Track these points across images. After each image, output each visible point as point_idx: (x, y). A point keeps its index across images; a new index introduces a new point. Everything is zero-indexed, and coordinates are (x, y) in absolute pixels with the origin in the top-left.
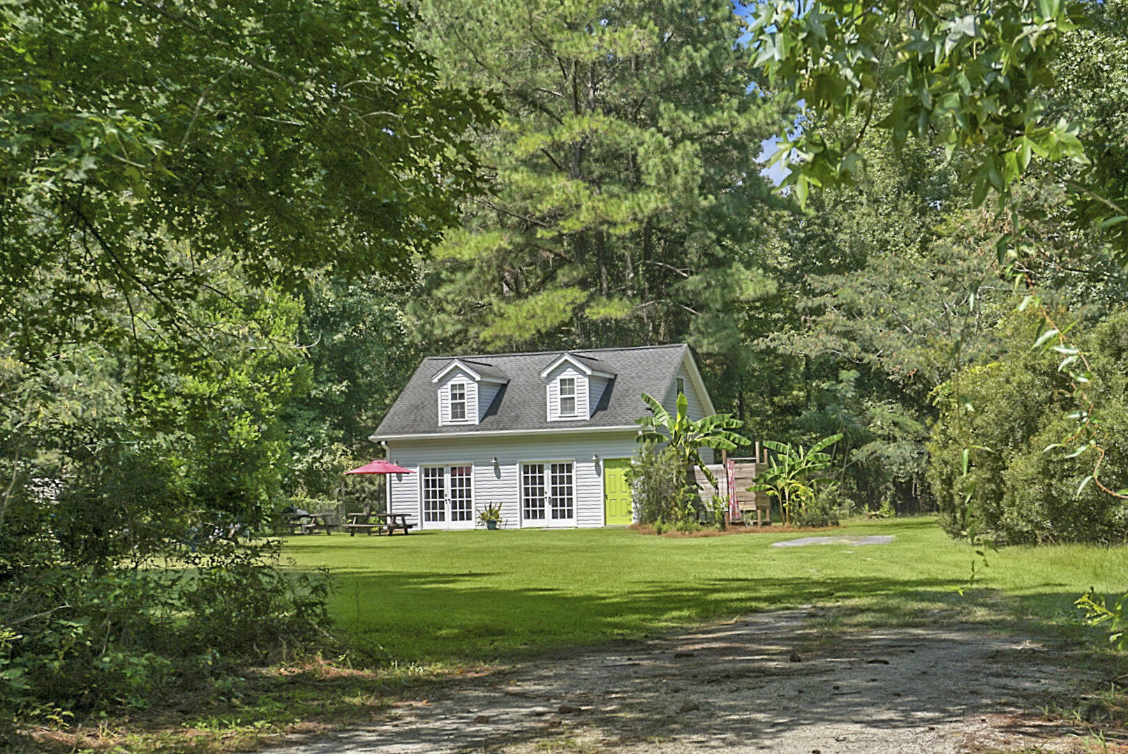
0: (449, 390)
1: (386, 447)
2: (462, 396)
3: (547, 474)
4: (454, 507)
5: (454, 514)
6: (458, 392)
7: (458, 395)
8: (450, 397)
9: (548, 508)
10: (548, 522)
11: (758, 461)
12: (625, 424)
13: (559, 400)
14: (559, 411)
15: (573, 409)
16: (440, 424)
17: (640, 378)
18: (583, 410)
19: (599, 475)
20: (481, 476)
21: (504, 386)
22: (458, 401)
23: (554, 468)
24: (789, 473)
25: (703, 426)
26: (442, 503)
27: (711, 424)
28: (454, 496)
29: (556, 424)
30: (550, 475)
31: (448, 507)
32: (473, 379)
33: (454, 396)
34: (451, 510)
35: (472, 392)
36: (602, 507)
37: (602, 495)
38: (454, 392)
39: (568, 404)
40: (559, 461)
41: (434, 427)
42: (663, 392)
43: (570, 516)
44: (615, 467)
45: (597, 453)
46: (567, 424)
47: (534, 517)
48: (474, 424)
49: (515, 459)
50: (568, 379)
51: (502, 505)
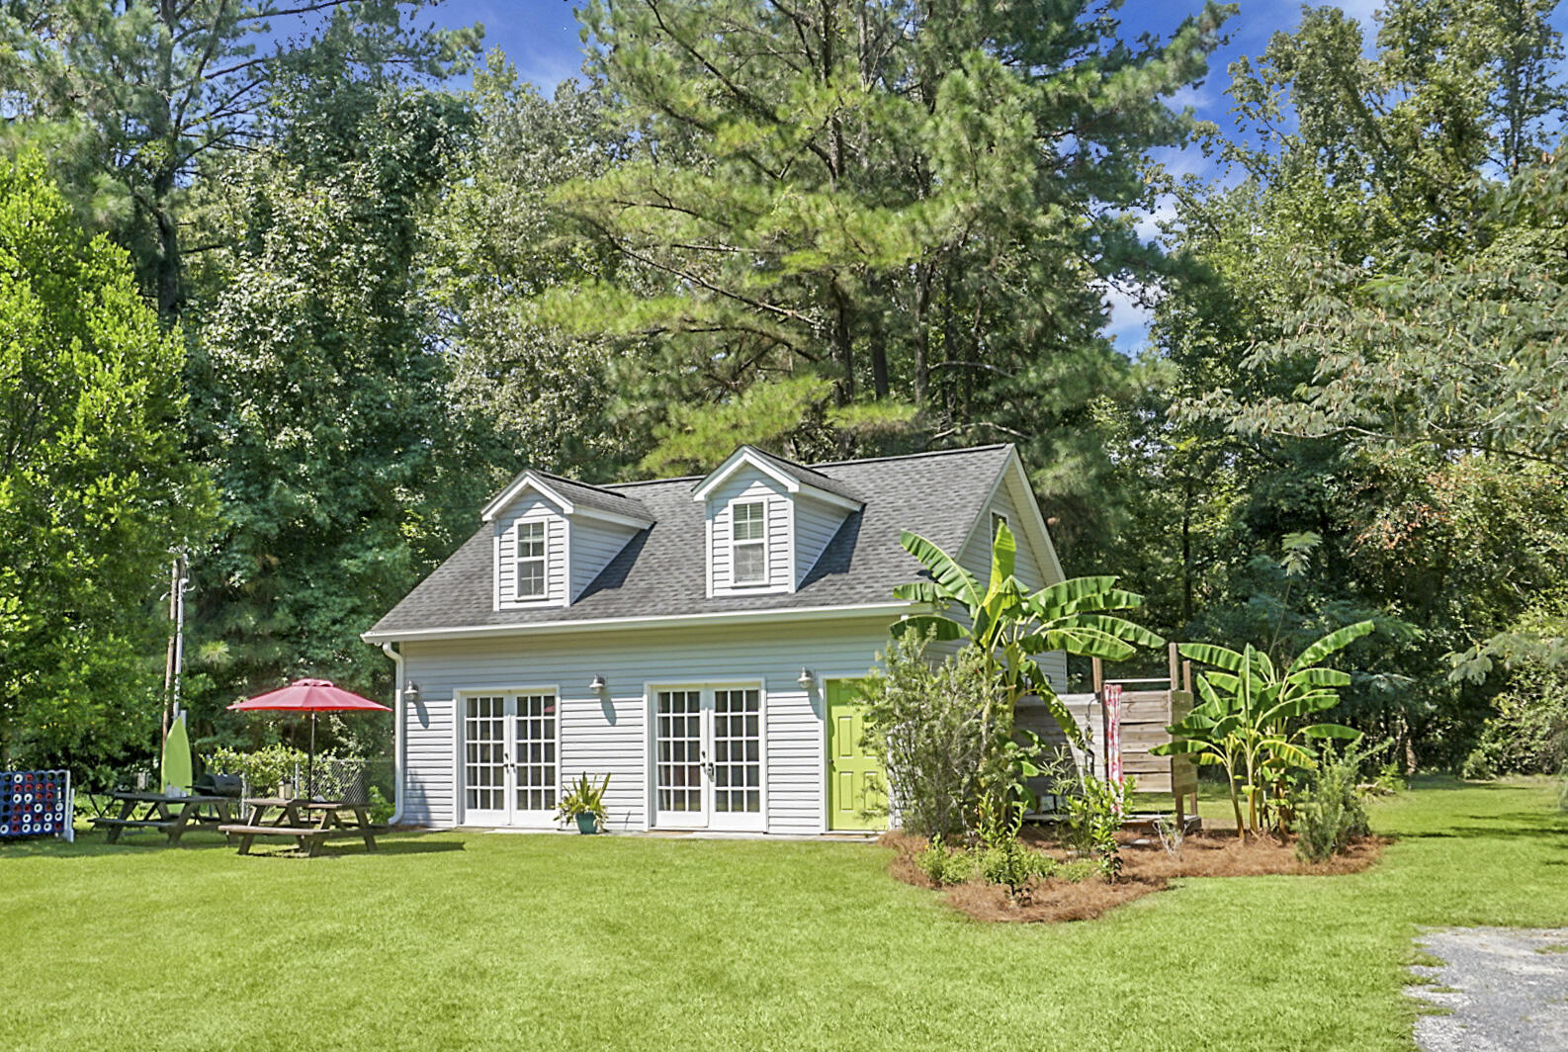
0: (516, 537)
1: (393, 655)
2: (538, 548)
3: (707, 717)
4: (522, 781)
5: (522, 795)
6: (531, 540)
7: (531, 546)
8: (516, 552)
9: (708, 788)
10: (708, 820)
11: (1174, 687)
12: (871, 601)
13: (731, 551)
14: (731, 575)
15: (760, 570)
16: (496, 608)
17: (912, 508)
18: (781, 573)
19: (818, 717)
20: (576, 717)
21: (641, 536)
22: (532, 559)
23: (720, 701)
24: (1253, 714)
25: (1052, 603)
26: (499, 771)
27: (1070, 599)
28: (522, 757)
29: (724, 603)
30: (714, 714)
31: (510, 779)
32: (559, 510)
33: (524, 549)
34: (515, 788)
35: (559, 539)
36: (822, 787)
37: (821, 761)
38: (526, 540)
39: (748, 559)
40: (730, 684)
41: (486, 613)
42: (959, 532)
43: (754, 805)
44: (851, 700)
45: (811, 667)
46: (746, 603)
47: (680, 806)
48: (561, 607)
49: (638, 681)
50: (752, 505)
51: (612, 778)
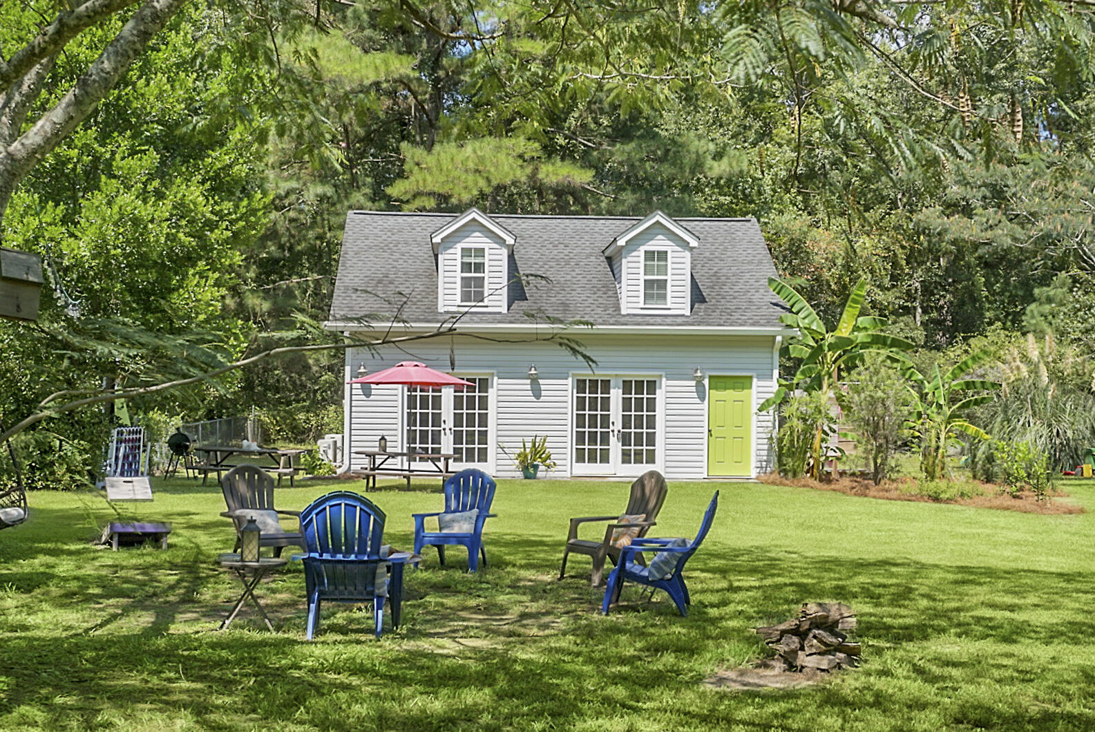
0: (459, 256)
2: (479, 267)
3: (616, 395)
4: (458, 440)
5: (458, 451)
6: (473, 260)
7: (473, 265)
8: (459, 268)
9: (615, 447)
10: (615, 469)
13: (641, 283)
14: (642, 300)
15: (663, 297)
16: (441, 310)
18: (680, 301)
19: (702, 399)
22: (473, 275)
23: (627, 386)
26: (437, 434)
28: (458, 423)
29: (636, 320)
30: (621, 396)
31: (448, 440)
32: (502, 242)
33: (466, 267)
34: (452, 446)
35: (497, 262)
36: (705, 447)
37: (703, 429)
38: (467, 260)
39: (655, 289)
40: (634, 375)
41: (431, 312)
43: (651, 459)
44: (725, 389)
45: (700, 367)
47: (592, 459)
48: (500, 313)
49: (565, 370)
50: (658, 252)
51: (548, 439)
